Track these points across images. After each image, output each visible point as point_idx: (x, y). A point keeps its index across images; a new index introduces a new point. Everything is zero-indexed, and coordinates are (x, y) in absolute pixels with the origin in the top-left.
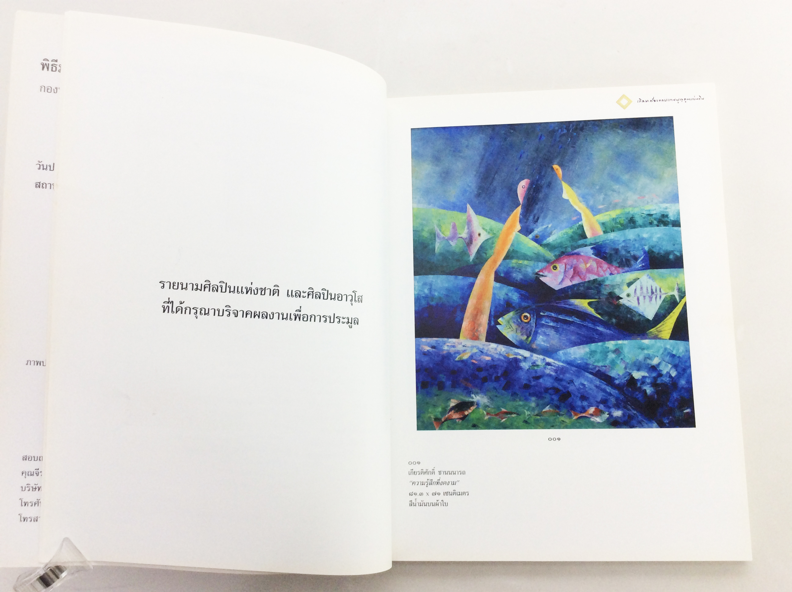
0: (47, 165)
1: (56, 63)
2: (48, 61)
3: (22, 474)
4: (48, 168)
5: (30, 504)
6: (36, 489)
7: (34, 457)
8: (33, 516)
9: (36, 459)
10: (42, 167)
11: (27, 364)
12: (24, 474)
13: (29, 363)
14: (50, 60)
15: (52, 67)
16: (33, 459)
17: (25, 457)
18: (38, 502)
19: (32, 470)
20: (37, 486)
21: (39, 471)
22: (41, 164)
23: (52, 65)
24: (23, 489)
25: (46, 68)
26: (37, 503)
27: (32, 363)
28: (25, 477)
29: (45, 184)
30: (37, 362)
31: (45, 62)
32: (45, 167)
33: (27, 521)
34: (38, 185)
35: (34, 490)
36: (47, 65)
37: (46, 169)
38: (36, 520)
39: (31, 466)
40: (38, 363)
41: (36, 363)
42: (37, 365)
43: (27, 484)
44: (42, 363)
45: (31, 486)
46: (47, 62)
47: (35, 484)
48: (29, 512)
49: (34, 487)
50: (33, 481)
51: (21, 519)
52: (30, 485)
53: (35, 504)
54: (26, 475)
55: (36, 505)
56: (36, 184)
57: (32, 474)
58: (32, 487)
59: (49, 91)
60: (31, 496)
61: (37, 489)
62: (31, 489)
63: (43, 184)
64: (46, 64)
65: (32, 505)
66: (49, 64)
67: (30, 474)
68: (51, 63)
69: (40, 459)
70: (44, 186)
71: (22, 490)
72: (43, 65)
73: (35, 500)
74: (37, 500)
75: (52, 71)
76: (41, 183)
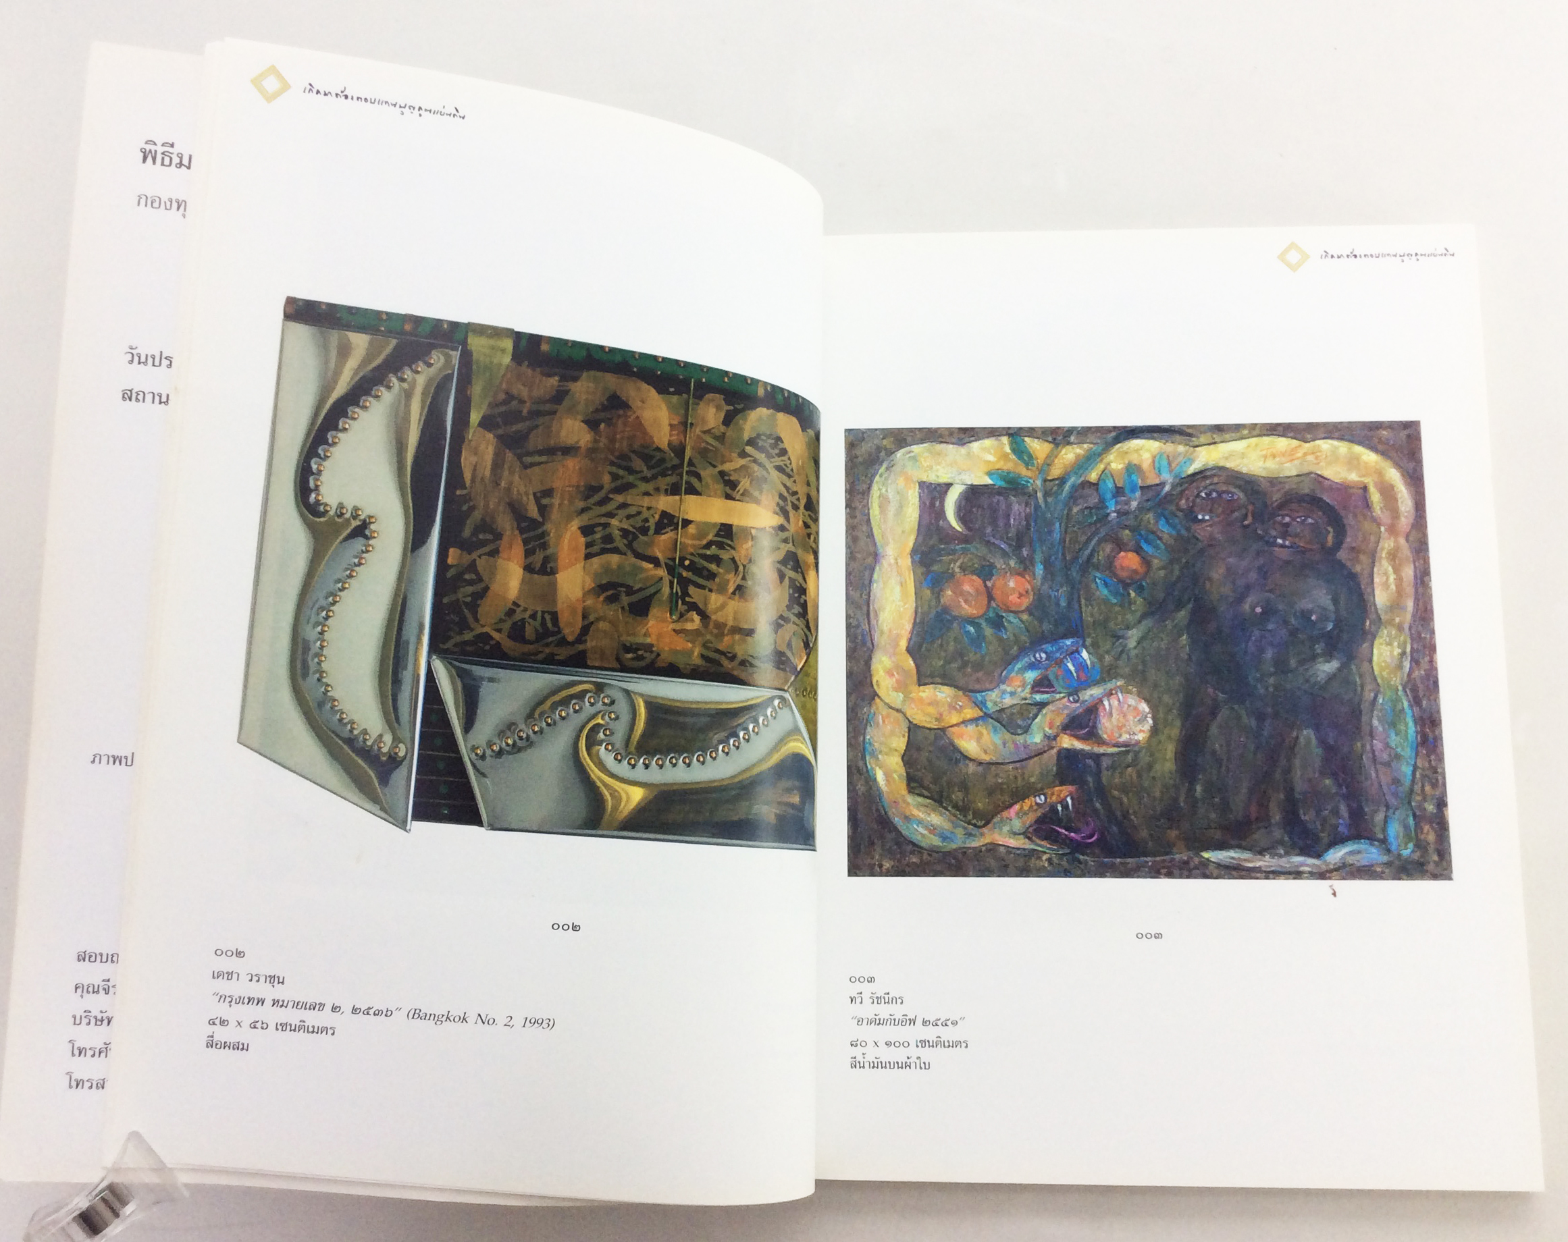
0: (147, 355)
1: (170, 150)
2: (155, 144)
3: (76, 988)
4: (150, 360)
5: (90, 1053)
6: (102, 1021)
7: (101, 955)
8: (96, 1077)
9: (104, 959)
10: (136, 359)
11: (93, 762)
12: (79, 991)
13: (97, 760)
14: (159, 143)
15: (163, 159)
16: (99, 958)
17: (83, 955)
18: (106, 1048)
19: (97, 981)
20: (105, 1015)
21: (111, 984)
22: (134, 352)
23: (163, 153)
24: (76, 1021)
25: (149, 159)
26: (104, 1051)
27: (104, 759)
28: (82, 996)
29: (141, 394)
30: (113, 756)
31: (148, 147)
32: (143, 359)
33: (83, 1087)
34: (128, 396)
35: (99, 1023)
36: (153, 152)
37: (145, 363)
38: (101, 1085)
39: (93, 973)
40: (116, 760)
41: (111, 760)
42: (114, 762)
43: (85, 1012)
44: (124, 761)
45: (93, 1014)
46: (153, 148)
47: (101, 1012)
48: (87, 1068)
49: (99, 1017)
50: (95, 1004)
51: (70, 1084)
52: (90, 1012)
53: (100, 1053)
54: (83, 992)
55: (103, 1055)
56: (124, 394)
57: (96, 990)
58: (96, 1018)
59: (157, 205)
60: (91, 1037)
61: (106, 1022)
62: (93, 1021)
63: (138, 394)
64: (150, 151)
65: (93, 1055)
66: (156, 151)
67: (91, 989)
68: (160, 149)
69: (112, 959)
70: (141, 397)
71: (75, 1024)
72: (144, 153)
73: (100, 1045)
74: (105, 1044)
75: (163, 164)
76: (134, 392)
